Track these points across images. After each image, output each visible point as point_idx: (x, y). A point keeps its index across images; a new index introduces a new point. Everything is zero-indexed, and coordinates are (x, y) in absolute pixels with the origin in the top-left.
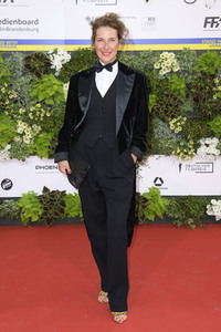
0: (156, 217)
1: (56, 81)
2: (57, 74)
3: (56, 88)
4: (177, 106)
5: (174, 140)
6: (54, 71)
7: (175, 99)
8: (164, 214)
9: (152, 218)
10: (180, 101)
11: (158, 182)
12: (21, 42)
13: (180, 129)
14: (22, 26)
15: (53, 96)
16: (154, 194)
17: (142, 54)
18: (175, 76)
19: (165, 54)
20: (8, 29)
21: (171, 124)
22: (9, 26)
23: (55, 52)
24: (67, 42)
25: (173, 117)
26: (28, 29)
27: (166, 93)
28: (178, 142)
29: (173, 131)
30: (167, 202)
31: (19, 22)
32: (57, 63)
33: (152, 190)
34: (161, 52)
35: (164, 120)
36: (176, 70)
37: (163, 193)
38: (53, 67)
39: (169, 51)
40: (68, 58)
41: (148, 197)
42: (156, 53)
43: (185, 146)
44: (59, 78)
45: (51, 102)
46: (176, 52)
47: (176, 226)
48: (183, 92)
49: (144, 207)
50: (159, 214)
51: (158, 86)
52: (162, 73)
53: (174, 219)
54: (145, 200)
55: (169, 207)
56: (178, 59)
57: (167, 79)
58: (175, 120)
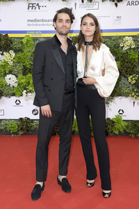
0: (120, 132)
4: (133, 68)
5: (131, 88)
7: (132, 64)
8: (124, 131)
9: (117, 132)
10: (135, 65)
11: (121, 112)
12: (44, 32)
13: (134, 82)
14: (45, 23)
16: (118, 119)
17: (113, 38)
18: (132, 51)
19: (126, 37)
20: (36, 25)
21: (129, 78)
22: (38, 23)
25: (130, 75)
26: (48, 25)
28: (133, 89)
29: (130, 83)
30: (126, 124)
31: (43, 20)
34: (124, 36)
36: (133, 47)
39: (129, 36)
41: (115, 121)
43: (137, 92)
46: (133, 36)
47: (131, 137)
48: (137, 60)
49: (112, 126)
50: (121, 130)
51: (122, 57)
52: (125, 49)
53: (130, 133)
54: (113, 122)
56: (134, 40)
57: (127, 53)
58: (131, 77)
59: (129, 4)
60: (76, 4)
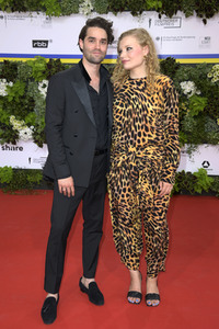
27: (216, 96)
33: (201, 170)
35: (213, 118)
37: (209, 173)
42: (210, 65)
55: (213, 184)
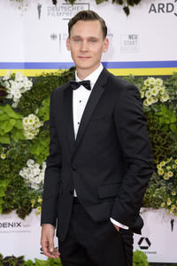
1: (13, 114)
2: (14, 105)
3: (13, 122)
4: (166, 146)
5: (164, 188)
6: (11, 102)
7: (164, 136)
10: (169, 139)
11: (144, 244)
13: (170, 175)
15: (10, 133)
18: (163, 108)
19: (150, 80)
21: (159, 167)
23: (13, 78)
24: (28, 66)
25: (161, 159)
27: (151, 128)
28: (169, 192)
29: (162, 177)
32: (15, 92)
34: (146, 77)
36: (164, 100)
38: (9, 97)
39: (156, 77)
40: (29, 85)
42: (139, 79)
44: (17, 110)
45: (7, 141)
46: (164, 78)
48: (173, 128)
52: (149, 103)
56: (167, 86)
57: (153, 112)
58: (164, 163)
59: (152, 9)
60: (39, 7)
